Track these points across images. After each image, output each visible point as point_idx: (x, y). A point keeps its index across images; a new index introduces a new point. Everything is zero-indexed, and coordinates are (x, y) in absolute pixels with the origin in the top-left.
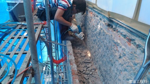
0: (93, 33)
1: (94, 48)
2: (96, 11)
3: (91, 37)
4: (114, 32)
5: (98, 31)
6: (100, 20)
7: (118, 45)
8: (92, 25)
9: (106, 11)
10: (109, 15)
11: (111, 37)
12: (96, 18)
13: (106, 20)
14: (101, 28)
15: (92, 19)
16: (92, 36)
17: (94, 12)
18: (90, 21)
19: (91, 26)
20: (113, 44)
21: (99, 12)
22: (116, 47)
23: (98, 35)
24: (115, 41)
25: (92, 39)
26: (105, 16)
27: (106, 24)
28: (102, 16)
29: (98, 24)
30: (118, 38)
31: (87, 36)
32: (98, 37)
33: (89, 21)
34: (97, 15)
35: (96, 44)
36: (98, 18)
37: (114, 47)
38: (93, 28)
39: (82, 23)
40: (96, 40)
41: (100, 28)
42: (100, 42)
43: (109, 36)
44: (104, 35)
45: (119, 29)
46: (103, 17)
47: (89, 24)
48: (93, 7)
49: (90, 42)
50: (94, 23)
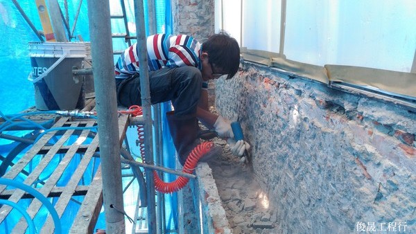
0: (275, 137)
1: (283, 180)
2: (283, 71)
3: (270, 149)
4: (350, 122)
5: (292, 129)
7: (367, 161)
8: (271, 115)
9: (316, 67)
10: (329, 76)
11: (339, 138)
12: (285, 91)
14: (303, 117)
15: (269, 98)
16: (272, 146)
17: (274, 78)
18: (264, 104)
19: (268, 116)
20: (350, 158)
22: (359, 167)
23: (292, 139)
24: (357, 147)
25: (273, 154)
28: (304, 84)
29: (290, 109)
30: (367, 137)
32: (293, 145)
33: (262, 105)
34: (287, 83)
36: (292, 91)
37: (355, 169)
38: (275, 121)
41: (299, 117)
43: (335, 137)
45: (366, 111)
46: (308, 86)
47: (262, 113)
48: (273, 63)
49: (266, 165)
50: (279, 107)
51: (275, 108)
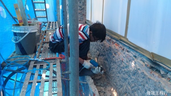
0: (121, 69)
1: (125, 87)
2: (126, 45)
5: (131, 70)
6: (134, 58)
9: (146, 51)
10: (153, 57)
11: (158, 84)
12: (127, 53)
13: (145, 60)
14: (138, 68)
15: (118, 52)
16: (119, 72)
17: (121, 45)
18: (115, 54)
19: (117, 59)
21: (133, 48)
23: (131, 74)
24: (167, 90)
25: (119, 75)
26: (144, 55)
27: (147, 65)
28: (138, 54)
29: (130, 61)
31: (110, 69)
32: (131, 76)
33: (113, 54)
34: (129, 50)
35: (127, 83)
36: (130, 54)
38: (121, 63)
39: (98, 52)
40: (127, 79)
41: (136, 67)
42: (136, 83)
43: (155, 82)
44: (143, 78)
46: (140, 56)
47: (114, 57)
48: (121, 40)
49: (116, 78)
50: (124, 58)
51: (121, 58)
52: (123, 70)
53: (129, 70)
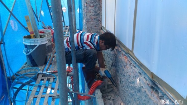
2: (133, 60)
3: (126, 87)
5: (137, 87)
6: (139, 74)
10: (152, 77)
12: (133, 68)
13: (147, 78)
15: (126, 66)
17: (129, 59)
19: (126, 73)
21: (138, 64)
23: (136, 90)
25: (127, 89)
27: (149, 85)
29: (136, 77)
31: (120, 82)
33: (123, 66)
34: (135, 65)
36: (136, 70)
38: (129, 77)
41: (140, 84)
42: (140, 101)
43: (154, 103)
44: (146, 96)
46: (143, 73)
48: (129, 53)
49: (125, 92)
51: (129, 72)
52: (131, 85)
53: (135, 86)
